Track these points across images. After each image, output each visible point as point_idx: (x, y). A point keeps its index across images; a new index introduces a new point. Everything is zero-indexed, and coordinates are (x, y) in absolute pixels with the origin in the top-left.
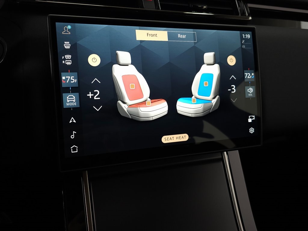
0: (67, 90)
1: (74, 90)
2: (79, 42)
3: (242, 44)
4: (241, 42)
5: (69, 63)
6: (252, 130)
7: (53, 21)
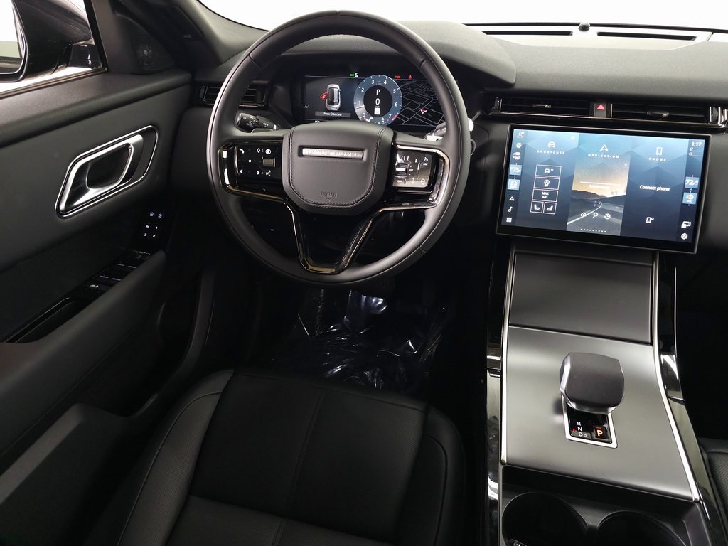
0: (512, 177)
1: (517, 177)
2: (528, 144)
3: (689, 151)
4: (689, 149)
5: (517, 158)
6: (684, 236)
7: (512, 128)
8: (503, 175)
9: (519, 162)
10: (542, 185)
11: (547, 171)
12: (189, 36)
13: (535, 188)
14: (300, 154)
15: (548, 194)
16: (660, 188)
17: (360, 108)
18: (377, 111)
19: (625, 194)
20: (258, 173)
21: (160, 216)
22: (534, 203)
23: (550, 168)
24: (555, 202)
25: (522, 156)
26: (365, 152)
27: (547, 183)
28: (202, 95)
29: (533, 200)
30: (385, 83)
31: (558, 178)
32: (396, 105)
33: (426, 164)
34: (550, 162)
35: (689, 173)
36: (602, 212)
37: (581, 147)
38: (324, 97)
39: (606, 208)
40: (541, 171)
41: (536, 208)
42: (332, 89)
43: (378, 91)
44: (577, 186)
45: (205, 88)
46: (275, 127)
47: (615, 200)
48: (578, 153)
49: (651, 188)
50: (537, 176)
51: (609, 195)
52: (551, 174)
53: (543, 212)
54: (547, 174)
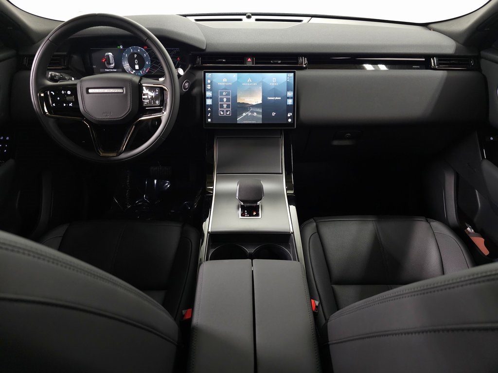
0: (208, 98)
1: (211, 98)
2: (213, 80)
3: (287, 79)
5: (209, 88)
6: (290, 120)
7: (205, 73)
8: (204, 97)
9: (210, 90)
10: (223, 101)
11: (224, 94)
12: (11, 28)
13: (220, 103)
14: (88, 93)
15: (226, 105)
16: (276, 98)
17: (126, 66)
18: (137, 67)
19: (261, 102)
20: (65, 105)
21: (8, 138)
23: (225, 92)
24: (230, 109)
25: (211, 87)
26: (124, 89)
27: (225, 100)
28: (25, 63)
29: (220, 109)
30: (139, 51)
31: (230, 97)
32: (147, 63)
34: (225, 89)
35: (288, 90)
36: (253, 112)
37: (239, 80)
38: (104, 60)
39: (254, 110)
40: (221, 94)
41: (222, 113)
42: (108, 56)
43: (135, 56)
44: (239, 101)
45: (27, 59)
46: (73, 79)
47: (257, 106)
48: (237, 84)
49: (273, 98)
50: (220, 97)
51: (254, 104)
52: (226, 95)
53: (225, 115)
54: (224, 95)
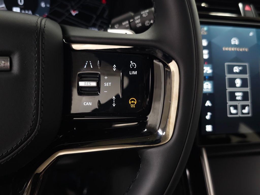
1: (210, 78)
5: (206, 57)
9: (209, 62)
10: (234, 86)
11: (236, 70)
13: (228, 90)
15: (241, 94)
22: (231, 106)
23: (239, 66)
24: (249, 103)
25: (210, 53)
27: (238, 82)
29: (229, 103)
31: (248, 76)
33: (135, 73)
34: (237, 60)
40: (230, 71)
50: (227, 76)
52: (241, 72)
53: (240, 115)
54: (236, 73)
